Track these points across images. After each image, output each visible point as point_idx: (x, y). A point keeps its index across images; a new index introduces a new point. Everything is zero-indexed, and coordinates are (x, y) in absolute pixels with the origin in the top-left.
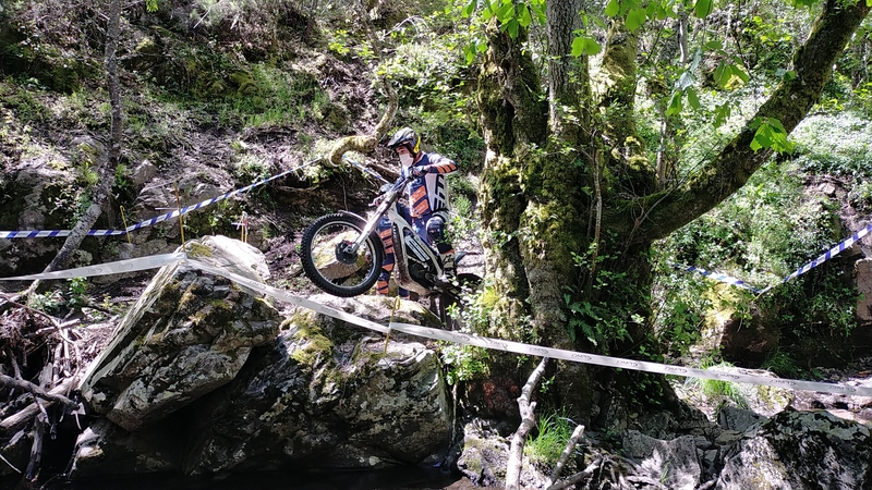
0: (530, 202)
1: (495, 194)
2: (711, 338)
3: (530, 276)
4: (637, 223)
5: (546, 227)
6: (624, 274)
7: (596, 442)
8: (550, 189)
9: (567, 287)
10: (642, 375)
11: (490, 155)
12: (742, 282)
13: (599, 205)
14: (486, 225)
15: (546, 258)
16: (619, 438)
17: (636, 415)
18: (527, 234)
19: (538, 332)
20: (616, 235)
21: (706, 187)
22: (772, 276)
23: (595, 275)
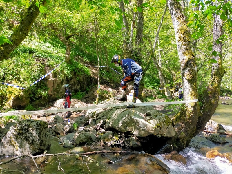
12: (18, 86)
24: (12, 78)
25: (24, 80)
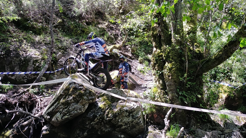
0: (166, 63)
1: (156, 60)
2: (221, 101)
3: (167, 84)
4: (199, 68)
5: (171, 69)
6: (195, 83)
7: (187, 132)
8: (172, 59)
9: (178, 87)
10: (201, 113)
11: (155, 49)
12: (230, 85)
13: (187, 63)
14: (154, 69)
15: (171, 79)
16: (194, 131)
17: (199, 124)
18: (166, 71)
19: (169, 100)
20: (192, 72)
21: (219, 58)
22: (240, 83)
23: (186, 83)
24: (223, 76)
25: (236, 78)
